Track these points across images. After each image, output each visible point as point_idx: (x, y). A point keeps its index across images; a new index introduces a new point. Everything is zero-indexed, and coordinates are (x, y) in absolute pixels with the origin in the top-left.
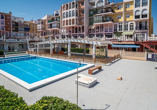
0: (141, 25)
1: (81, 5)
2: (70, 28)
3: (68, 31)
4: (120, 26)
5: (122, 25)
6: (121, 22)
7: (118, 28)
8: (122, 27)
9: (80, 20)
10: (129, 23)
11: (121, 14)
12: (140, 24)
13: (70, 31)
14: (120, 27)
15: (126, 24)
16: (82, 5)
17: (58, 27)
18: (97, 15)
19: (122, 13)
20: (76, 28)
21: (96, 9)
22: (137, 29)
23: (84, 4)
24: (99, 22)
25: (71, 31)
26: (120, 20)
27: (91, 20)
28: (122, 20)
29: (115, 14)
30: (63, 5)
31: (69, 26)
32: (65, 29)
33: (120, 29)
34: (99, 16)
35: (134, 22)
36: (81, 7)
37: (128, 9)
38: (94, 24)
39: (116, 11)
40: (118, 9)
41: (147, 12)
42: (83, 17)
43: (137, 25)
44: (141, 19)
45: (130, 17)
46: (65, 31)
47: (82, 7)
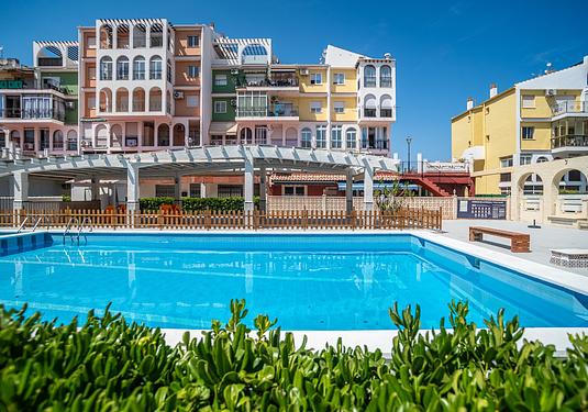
0: (372, 137)
1: (184, 43)
2: (130, 123)
3: (119, 138)
4: (318, 132)
5: (324, 132)
6: (324, 124)
7: (314, 139)
8: (324, 137)
9: (180, 100)
10: (345, 127)
11: (322, 98)
12: (372, 132)
13: (130, 134)
14: (318, 137)
15: (337, 129)
16: (190, 45)
17: (59, 115)
18: (249, 89)
19: (324, 96)
20: (164, 128)
21: (241, 71)
22: (364, 146)
23: (197, 43)
24: (255, 115)
25: (136, 139)
26: (318, 117)
27: (218, 105)
28: (325, 114)
29: (304, 98)
30: (99, 24)
31: (130, 113)
32: (108, 126)
33: (318, 142)
34: (255, 92)
35: (356, 126)
36: (183, 52)
37: (339, 89)
38: (236, 119)
39: (308, 89)
40: (313, 82)
41: (391, 104)
42: (197, 88)
43: (364, 136)
44: (378, 118)
45: (346, 110)
46: (105, 133)
47: (189, 51)
